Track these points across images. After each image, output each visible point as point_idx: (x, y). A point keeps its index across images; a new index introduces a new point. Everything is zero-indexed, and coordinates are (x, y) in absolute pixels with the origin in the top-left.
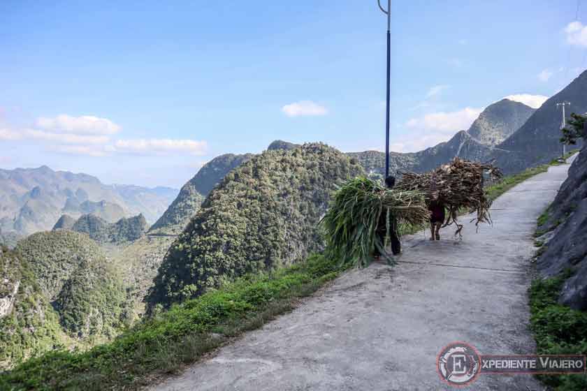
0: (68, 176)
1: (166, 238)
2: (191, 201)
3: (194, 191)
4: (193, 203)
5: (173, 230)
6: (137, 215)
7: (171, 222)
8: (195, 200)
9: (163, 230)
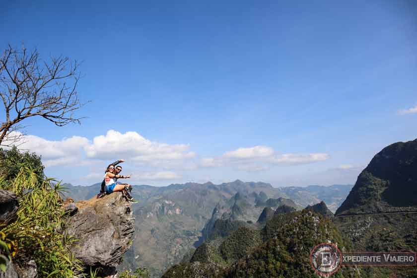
0: (252, 184)
1: (357, 217)
2: (371, 185)
3: (371, 177)
4: (374, 187)
5: (363, 210)
6: (319, 202)
7: (358, 203)
8: (375, 184)
9: (352, 210)
